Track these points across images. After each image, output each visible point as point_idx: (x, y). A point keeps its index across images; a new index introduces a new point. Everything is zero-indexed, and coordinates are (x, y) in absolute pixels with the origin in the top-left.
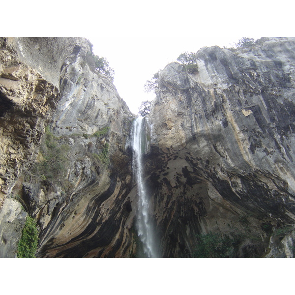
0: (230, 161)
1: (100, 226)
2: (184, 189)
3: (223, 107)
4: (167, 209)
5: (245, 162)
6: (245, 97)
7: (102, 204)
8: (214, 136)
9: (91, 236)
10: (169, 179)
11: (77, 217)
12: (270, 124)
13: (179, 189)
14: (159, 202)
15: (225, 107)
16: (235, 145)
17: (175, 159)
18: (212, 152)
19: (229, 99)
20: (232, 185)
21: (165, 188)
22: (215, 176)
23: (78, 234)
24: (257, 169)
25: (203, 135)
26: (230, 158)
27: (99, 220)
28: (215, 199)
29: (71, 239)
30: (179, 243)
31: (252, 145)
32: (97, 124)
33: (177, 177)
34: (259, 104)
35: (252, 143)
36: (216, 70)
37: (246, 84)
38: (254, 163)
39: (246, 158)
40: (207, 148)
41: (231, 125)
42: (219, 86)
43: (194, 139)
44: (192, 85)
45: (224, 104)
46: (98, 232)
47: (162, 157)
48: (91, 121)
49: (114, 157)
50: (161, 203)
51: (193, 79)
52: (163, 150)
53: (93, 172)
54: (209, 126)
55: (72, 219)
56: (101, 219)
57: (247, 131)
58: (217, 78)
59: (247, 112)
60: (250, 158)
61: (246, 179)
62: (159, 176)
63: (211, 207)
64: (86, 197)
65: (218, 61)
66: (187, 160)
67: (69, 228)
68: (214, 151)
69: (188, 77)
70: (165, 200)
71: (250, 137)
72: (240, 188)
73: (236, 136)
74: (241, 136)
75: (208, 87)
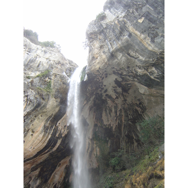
0: (141, 58)
1: (61, 140)
2: (124, 97)
3: (126, 27)
4: (117, 117)
5: (151, 51)
6: (138, 12)
7: (58, 123)
8: (125, 47)
9: (55, 149)
10: (109, 94)
11: (35, 135)
12: (158, 17)
13: (119, 98)
14: (110, 114)
15: (127, 26)
16: (141, 45)
17: (106, 77)
18: (128, 59)
19: (129, 20)
20: (150, 74)
21: (109, 102)
22: (137, 74)
23: (42, 148)
24: (161, 52)
25: (117, 50)
26: (140, 55)
27: (58, 135)
28: (144, 92)
29: (36, 153)
30: (135, 139)
31: (152, 38)
32: (39, 70)
33: (114, 90)
34: (148, 10)
35: (151, 37)
36: (116, 9)
37: (136, 4)
38: (157, 49)
39: (150, 48)
40: (124, 58)
41: (134, 34)
42: (120, 16)
43: (112, 56)
44: (104, 26)
45: (126, 25)
46: (60, 144)
47: (97, 79)
48: (34, 69)
49: (60, 89)
50: (111, 114)
51: (104, 23)
52: (95, 73)
53: (37, 98)
54: (120, 43)
55: (31, 137)
56: (60, 134)
57: (145, 31)
58: (117, 13)
59: (141, 19)
60: (153, 46)
61: (157, 65)
62: (101, 94)
63: (146, 101)
64: (39, 118)
65: (116, 3)
66: (114, 74)
67: (30, 143)
68: (129, 57)
69: (101, 23)
70: (113, 110)
71: (149, 34)
72: (156, 73)
73: (139, 39)
74: (143, 36)
75: (114, 21)
